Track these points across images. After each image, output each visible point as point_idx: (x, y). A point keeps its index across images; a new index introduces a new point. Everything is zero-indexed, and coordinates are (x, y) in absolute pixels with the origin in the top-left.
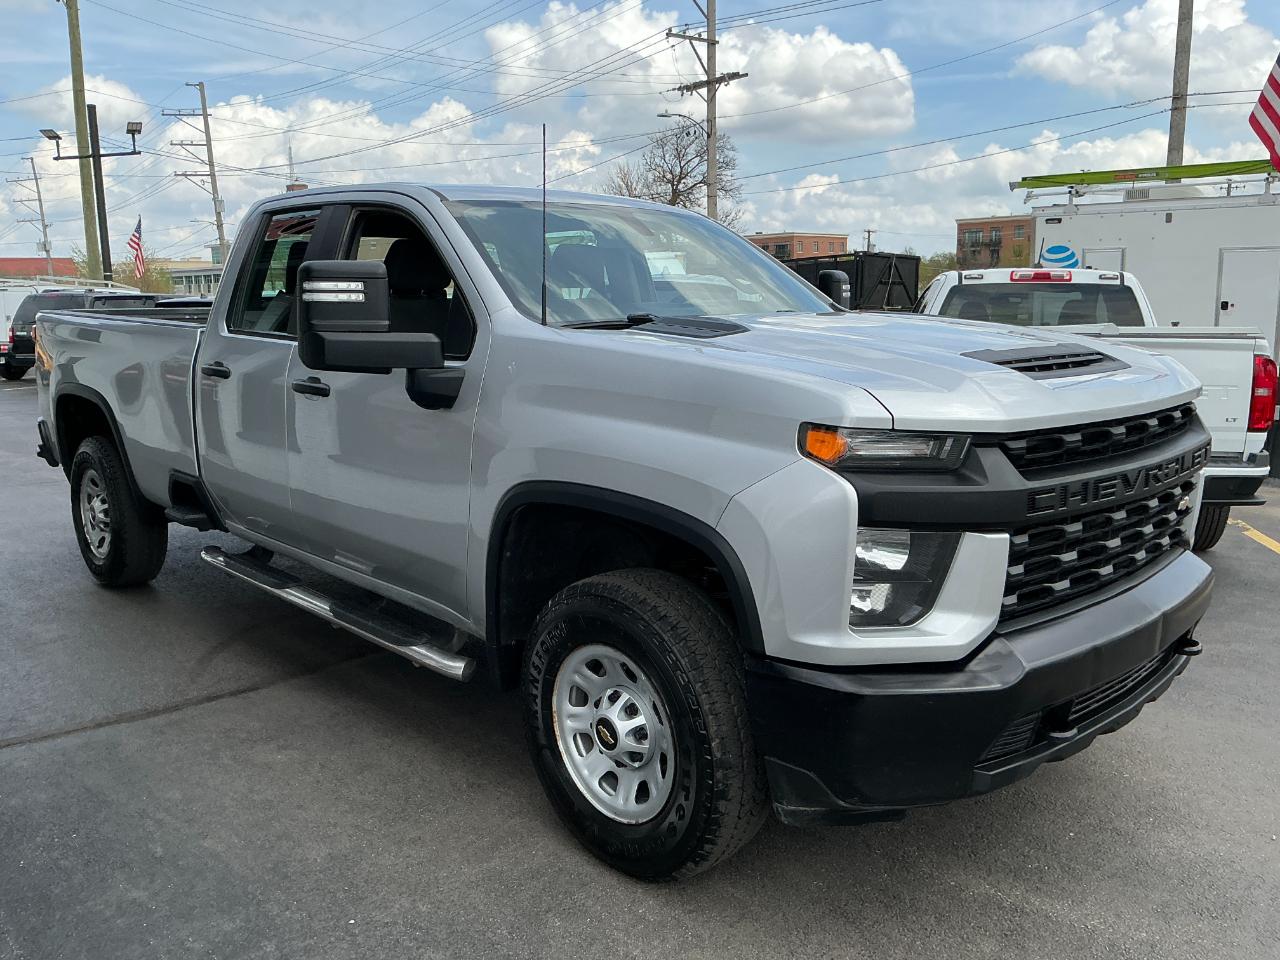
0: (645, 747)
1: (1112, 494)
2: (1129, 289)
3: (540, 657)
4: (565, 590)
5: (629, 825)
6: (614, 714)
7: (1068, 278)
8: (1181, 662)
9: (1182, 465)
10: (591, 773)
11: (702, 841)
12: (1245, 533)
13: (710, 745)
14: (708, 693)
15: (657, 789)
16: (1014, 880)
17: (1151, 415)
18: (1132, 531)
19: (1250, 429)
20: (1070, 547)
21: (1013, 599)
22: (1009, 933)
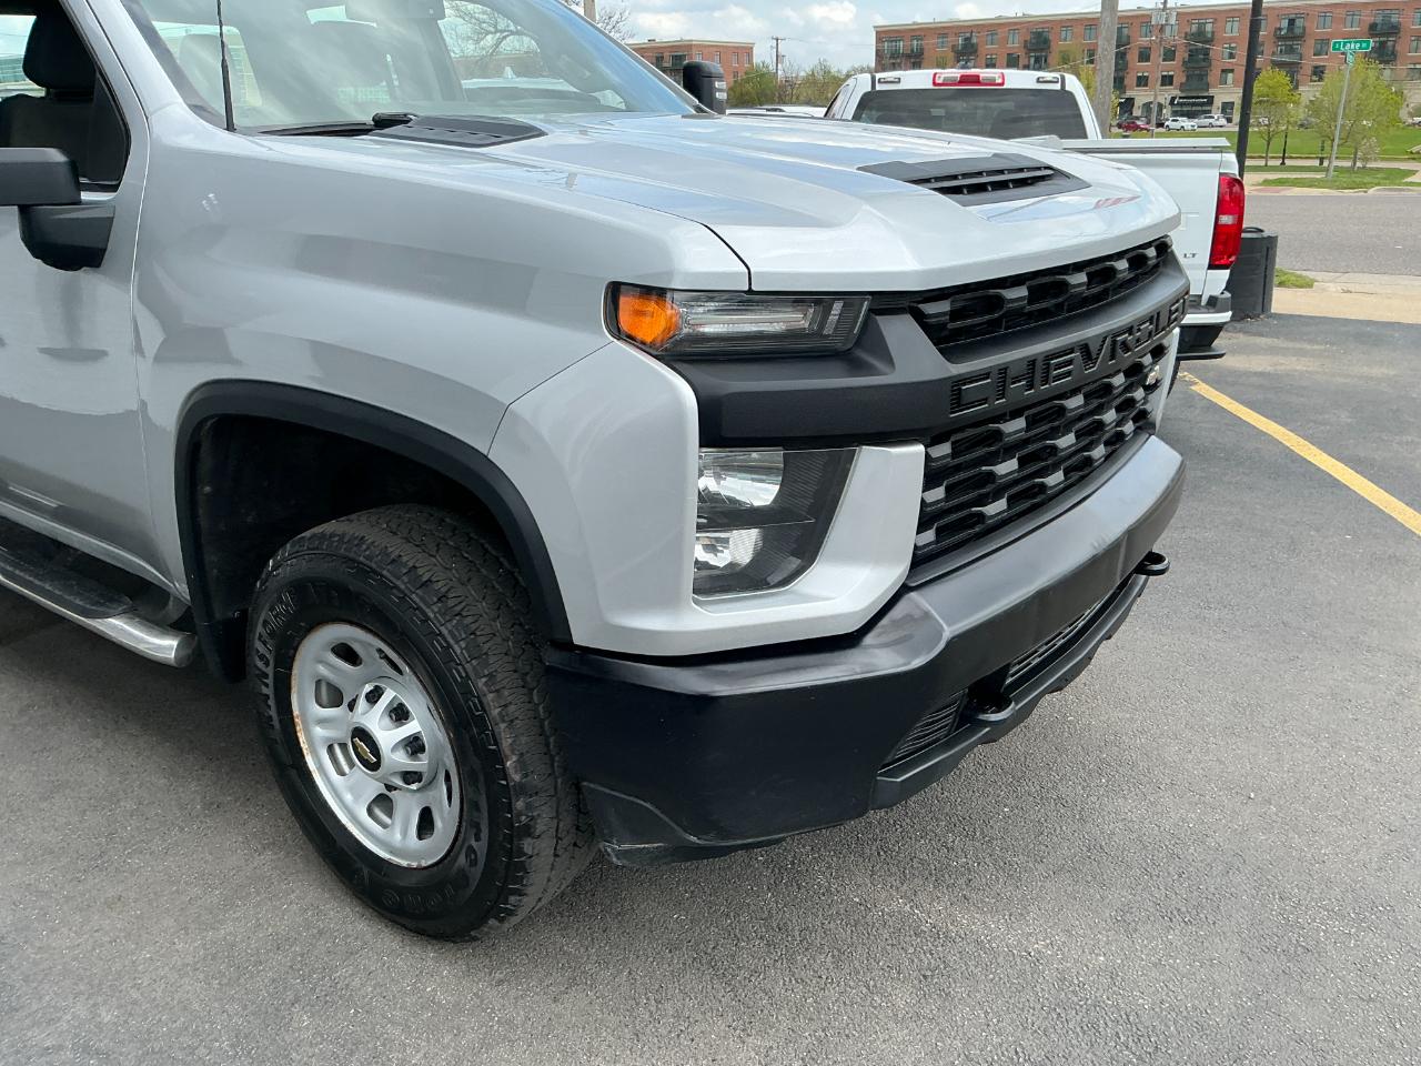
0: (421, 764)
1: (1069, 373)
2: (1071, 94)
3: (265, 643)
4: (288, 545)
5: (409, 869)
6: (374, 720)
7: (1000, 81)
8: (1141, 583)
9: (1157, 325)
10: (357, 798)
11: (503, 894)
12: (1193, 388)
13: (503, 764)
14: (497, 691)
15: (442, 818)
16: (935, 887)
17: (1119, 256)
18: (1089, 420)
19: (1211, 267)
20: (1008, 453)
21: (929, 536)
22: (929, 973)
